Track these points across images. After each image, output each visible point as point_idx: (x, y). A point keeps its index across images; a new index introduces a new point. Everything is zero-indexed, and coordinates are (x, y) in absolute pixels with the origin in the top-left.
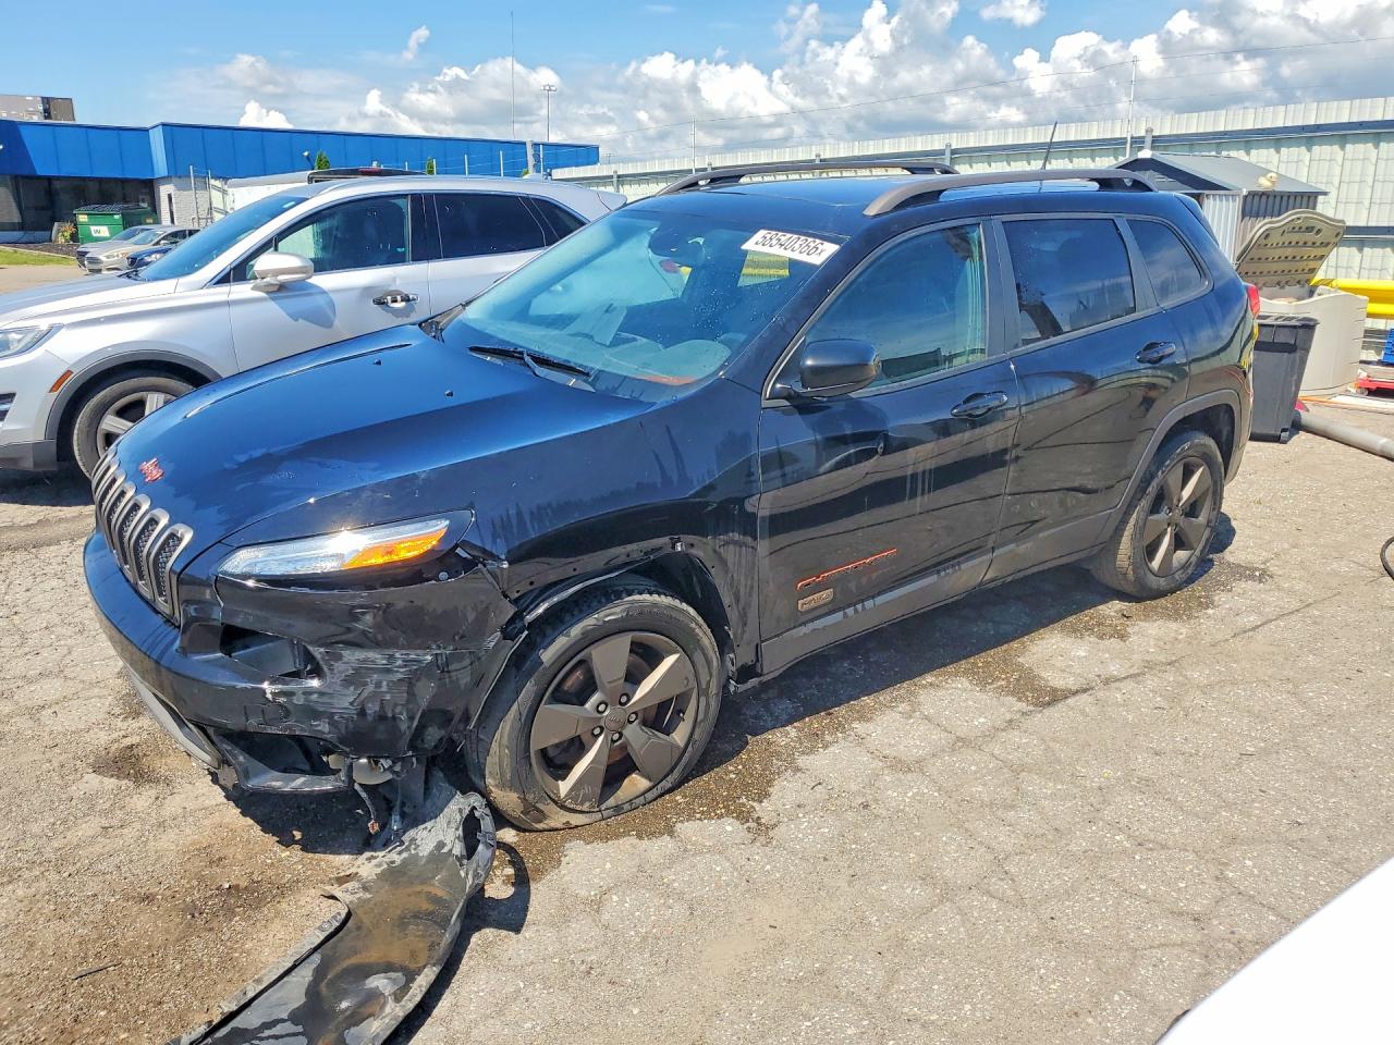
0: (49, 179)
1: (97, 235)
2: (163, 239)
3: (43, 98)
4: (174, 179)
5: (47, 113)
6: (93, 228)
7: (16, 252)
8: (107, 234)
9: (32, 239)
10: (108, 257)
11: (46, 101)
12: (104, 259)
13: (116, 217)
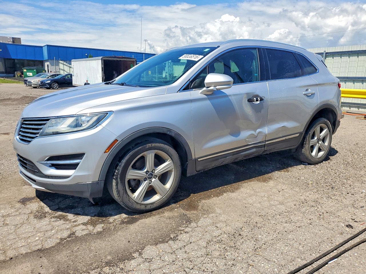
0: (14, 60)
1: (29, 75)
2: (50, 76)
3: (12, 38)
4: (49, 60)
5: (13, 41)
6: (28, 73)
7: (4, 79)
8: (32, 75)
9: (9, 76)
10: (34, 81)
11: (13, 38)
12: (33, 82)
13: (35, 70)
